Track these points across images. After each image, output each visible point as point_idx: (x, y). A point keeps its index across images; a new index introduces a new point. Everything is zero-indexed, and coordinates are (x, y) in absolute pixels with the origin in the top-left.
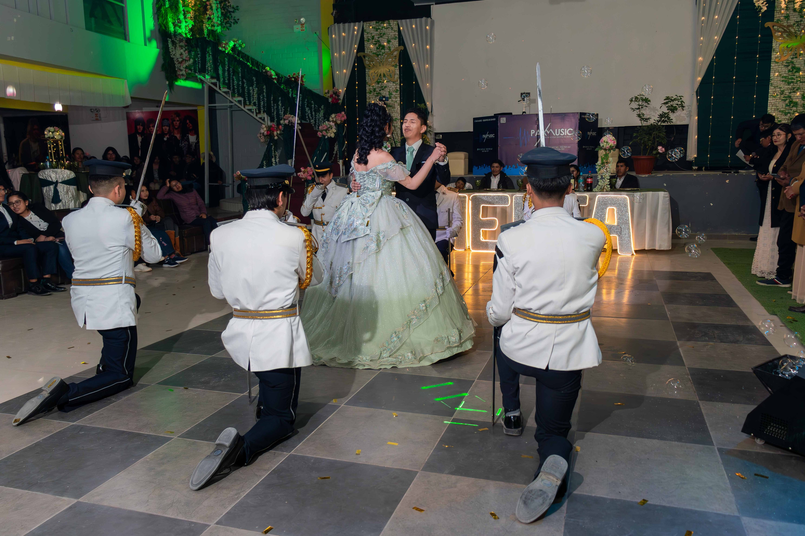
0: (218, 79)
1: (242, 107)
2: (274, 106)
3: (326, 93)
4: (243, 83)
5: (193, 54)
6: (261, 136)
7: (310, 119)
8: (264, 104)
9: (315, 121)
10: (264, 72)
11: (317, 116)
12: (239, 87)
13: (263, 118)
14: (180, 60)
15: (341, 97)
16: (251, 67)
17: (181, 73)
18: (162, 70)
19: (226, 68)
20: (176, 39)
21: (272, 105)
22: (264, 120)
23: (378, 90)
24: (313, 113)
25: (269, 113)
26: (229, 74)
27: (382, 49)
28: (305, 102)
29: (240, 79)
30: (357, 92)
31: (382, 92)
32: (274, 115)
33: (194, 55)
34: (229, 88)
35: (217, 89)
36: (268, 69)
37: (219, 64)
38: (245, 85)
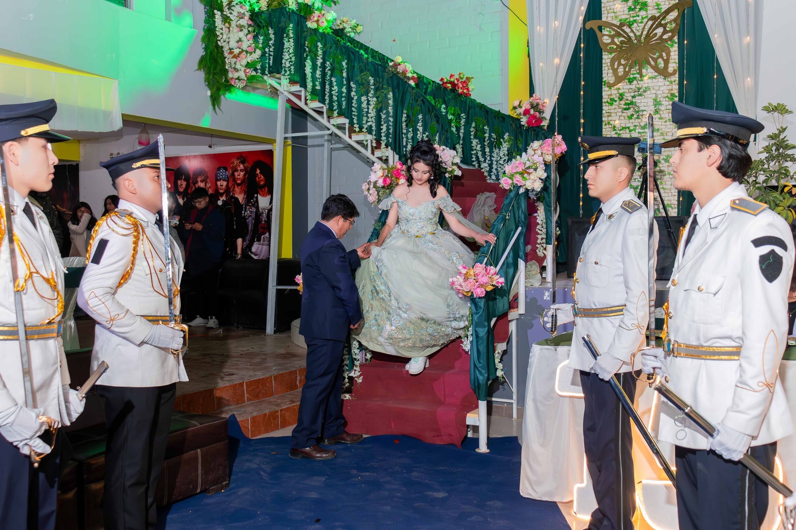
0: (304, 85)
1: (346, 137)
2: (408, 132)
3: (515, 108)
4: (349, 89)
5: (261, 41)
6: (369, 189)
7: (479, 162)
8: (388, 129)
9: (491, 165)
10: (392, 67)
11: (495, 155)
12: (342, 97)
13: (384, 158)
14: (237, 51)
15: (547, 115)
16: (368, 58)
17: (236, 75)
18: (199, 69)
19: (319, 61)
20: (231, 13)
21: (404, 131)
22: (386, 161)
23: (628, 96)
24: (487, 150)
25: (397, 147)
26: (324, 74)
27: (640, 9)
28: (472, 129)
29: (345, 82)
30: (582, 101)
31: (637, 100)
32: (406, 151)
33: (263, 43)
34: (323, 101)
35: (301, 104)
36: (399, 59)
37: (307, 56)
38: (353, 93)
